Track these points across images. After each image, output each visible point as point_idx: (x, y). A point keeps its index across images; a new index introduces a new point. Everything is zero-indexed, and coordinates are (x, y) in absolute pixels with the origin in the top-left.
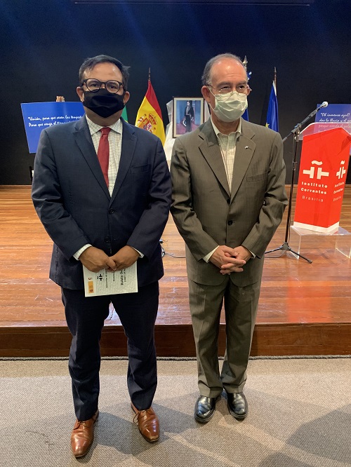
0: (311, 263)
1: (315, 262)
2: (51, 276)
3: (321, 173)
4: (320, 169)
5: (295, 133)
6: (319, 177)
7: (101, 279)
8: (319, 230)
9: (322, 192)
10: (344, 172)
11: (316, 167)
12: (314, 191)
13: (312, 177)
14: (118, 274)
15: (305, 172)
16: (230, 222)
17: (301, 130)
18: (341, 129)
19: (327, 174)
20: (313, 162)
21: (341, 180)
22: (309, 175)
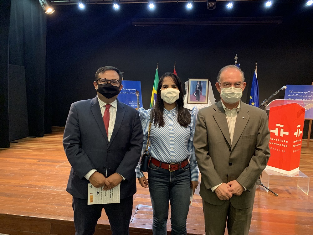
0: (277, 196)
1: (280, 195)
2: (68, 190)
3: (283, 133)
4: (282, 130)
5: (264, 106)
6: (282, 135)
7: (98, 194)
8: (283, 172)
9: (284, 146)
10: (301, 132)
11: (280, 128)
12: (278, 145)
13: (276, 134)
14: (108, 192)
15: (272, 131)
16: (230, 164)
17: (268, 103)
18: (296, 104)
19: (287, 133)
20: (277, 125)
21: (298, 138)
22: (275, 133)
